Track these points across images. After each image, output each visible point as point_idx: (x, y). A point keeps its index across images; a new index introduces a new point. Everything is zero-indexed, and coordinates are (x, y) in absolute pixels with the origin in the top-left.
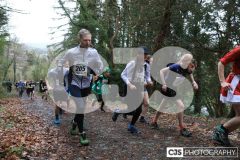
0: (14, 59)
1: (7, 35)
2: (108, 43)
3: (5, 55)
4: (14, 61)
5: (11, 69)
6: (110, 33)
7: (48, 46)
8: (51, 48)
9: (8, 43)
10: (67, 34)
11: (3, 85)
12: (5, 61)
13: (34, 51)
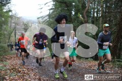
0: (15, 28)
1: (10, 11)
2: (82, 14)
3: (9, 25)
4: (15, 29)
5: (13, 34)
6: (84, 7)
7: (38, 18)
8: (40, 19)
9: (11, 17)
10: (51, 9)
11: (8, 46)
12: (9, 29)
13: (28, 22)
